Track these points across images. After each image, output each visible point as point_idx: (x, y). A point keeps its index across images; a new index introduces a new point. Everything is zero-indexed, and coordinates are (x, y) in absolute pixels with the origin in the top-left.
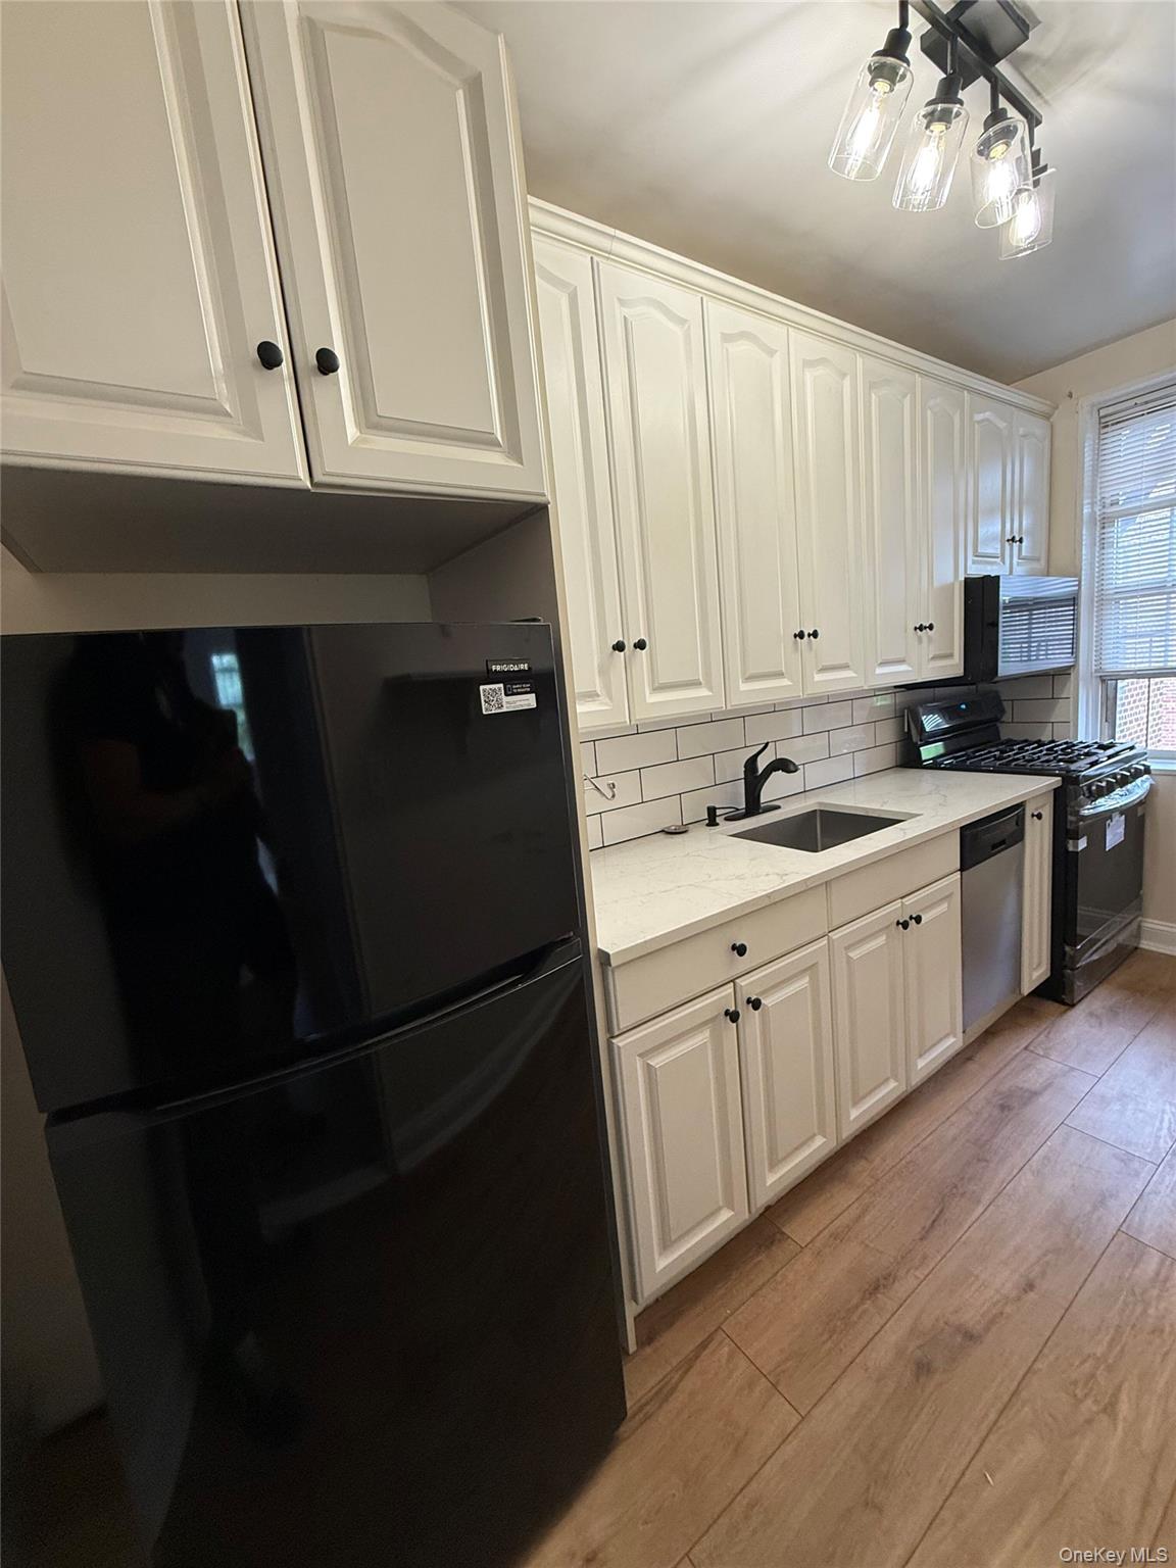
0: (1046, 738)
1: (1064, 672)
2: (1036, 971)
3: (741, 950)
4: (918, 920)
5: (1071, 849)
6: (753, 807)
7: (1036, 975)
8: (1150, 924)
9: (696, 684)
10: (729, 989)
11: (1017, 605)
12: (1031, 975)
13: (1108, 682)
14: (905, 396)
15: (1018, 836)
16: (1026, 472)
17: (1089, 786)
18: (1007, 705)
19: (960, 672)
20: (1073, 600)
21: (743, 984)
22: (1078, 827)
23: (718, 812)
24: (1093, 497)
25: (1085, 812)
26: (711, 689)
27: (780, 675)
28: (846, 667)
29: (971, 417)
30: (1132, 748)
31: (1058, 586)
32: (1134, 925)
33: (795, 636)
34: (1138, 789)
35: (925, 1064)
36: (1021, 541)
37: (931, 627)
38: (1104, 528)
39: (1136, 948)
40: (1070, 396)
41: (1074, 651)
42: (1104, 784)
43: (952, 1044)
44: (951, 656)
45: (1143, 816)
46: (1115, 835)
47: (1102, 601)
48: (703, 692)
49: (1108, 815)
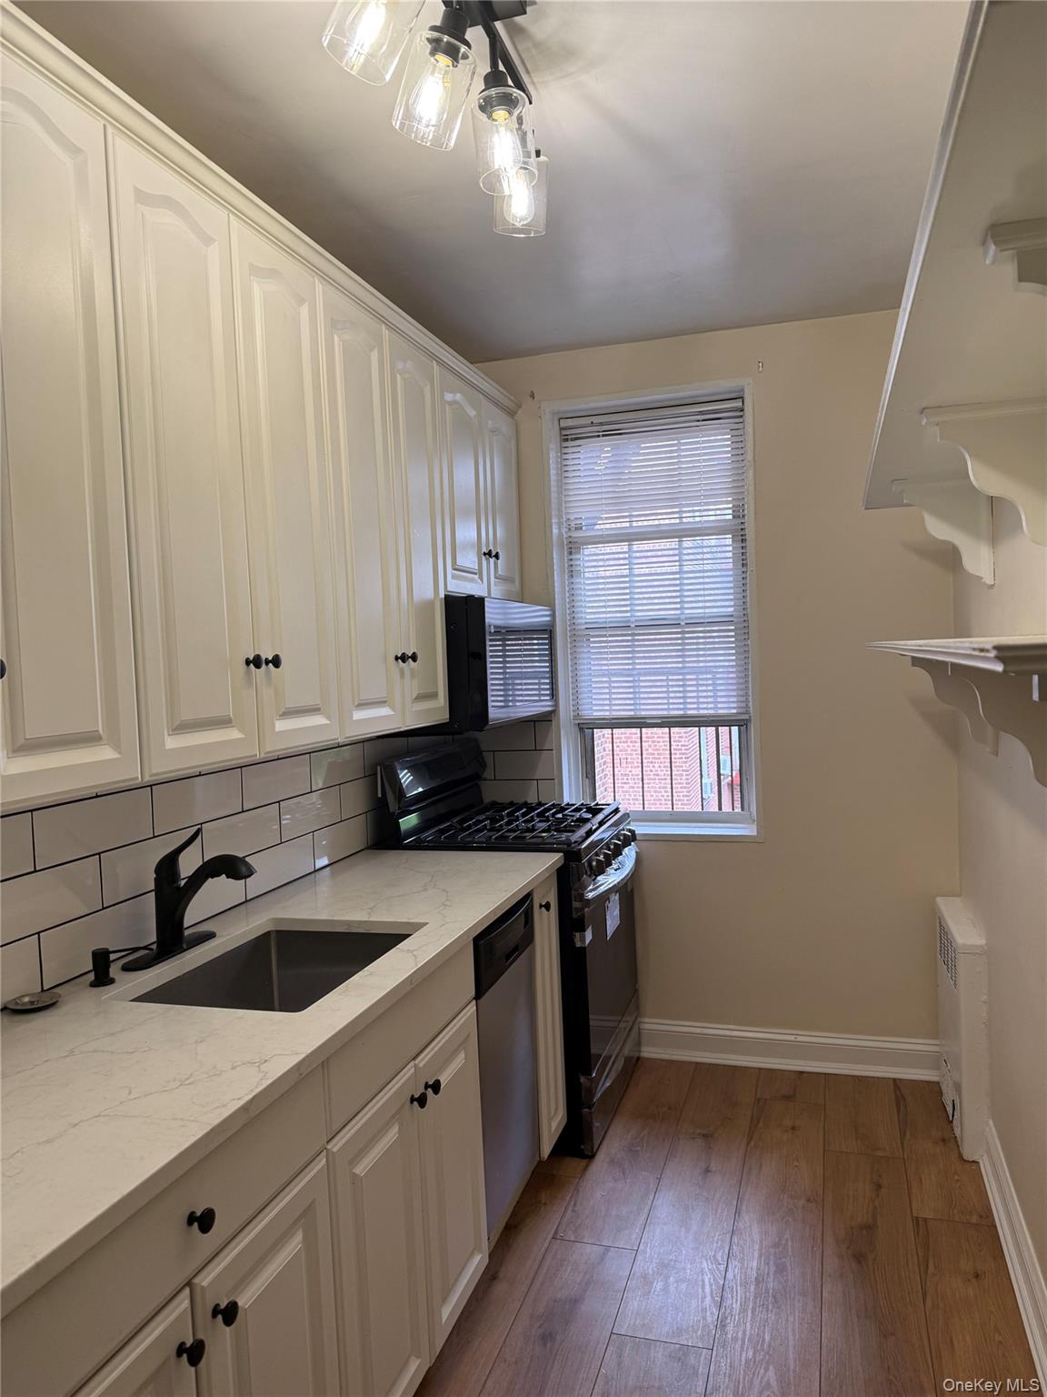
0: (532, 800)
1: (543, 722)
2: (553, 1120)
3: (204, 1221)
4: (436, 1087)
5: (578, 944)
6: (172, 938)
7: (554, 1125)
8: (650, 1024)
9: (91, 739)
10: (183, 1302)
11: (507, 632)
12: (550, 1125)
13: (586, 729)
14: (371, 350)
15: (528, 938)
16: (495, 472)
17: (590, 862)
18: (488, 758)
19: (444, 716)
20: (548, 632)
21: (205, 1283)
22: (583, 915)
23: (112, 957)
24: (560, 517)
25: (590, 895)
26: (117, 747)
27: (224, 722)
28: (314, 710)
29: (442, 397)
30: (617, 811)
31: (533, 615)
32: (636, 1028)
33: (248, 662)
34: (629, 854)
35: (448, 1312)
36: (497, 556)
37: (414, 658)
38: (571, 553)
39: (638, 1058)
40: (533, 396)
41: (554, 694)
42: (601, 858)
43: (477, 1263)
44: (434, 696)
45: (632, 890)
46: (613, 921)
47: (579, 636)
48: (105, 753)
49: (604, 897)
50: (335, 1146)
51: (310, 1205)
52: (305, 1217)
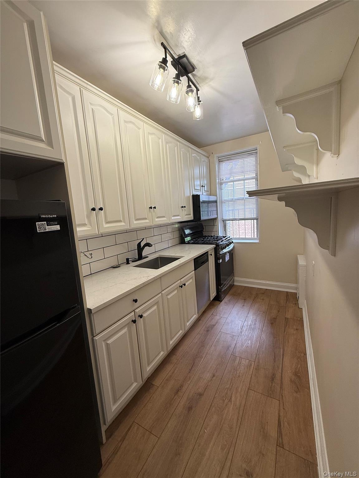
0: (213, 235)
1: (215, 219)
2: (213, 294)
3: (136, 301)
4: (185, 285)
5: (218, 262)
6: (140, 257)
7: (213, 295)
8: (236, 278)
9: (120, 221)
10: (133, 313)
11: (204, 202)
12: (212, 295)
13: (224, 221)
14: (176, 147)
15: (207, 260)
16: (204, 170)
17: (221, 247)
18: (204, 227)
19: (192, 218)
20: (216, 202)
21: (137, 311)
22: (220, 257)
23: (130, 260)
24: (218, 178)
25: (221, 253)
26: (125, 223)
27: (146, 219)
28: (164, 217)
29: (191, 155)
30: (229, 237)
31: (212, 198)
32: (233, 279)
33: (150, 208)
34: (231, 246)
35: (189, 324)
36: (204, 186)
37: (185, 207)
38: (221, 185)
39: (233, 285)
40: (212, 153)
41: (217, 214)
42: (224, 246)
43: (195, 317)
44: (190, 214)
45: (233, 253)
46: (227, 258)
47: (222, 202)
48: (123, 224)
49: (225, 253)
50: (163, 292)
51: (158, 302)
52: (157, 303)
